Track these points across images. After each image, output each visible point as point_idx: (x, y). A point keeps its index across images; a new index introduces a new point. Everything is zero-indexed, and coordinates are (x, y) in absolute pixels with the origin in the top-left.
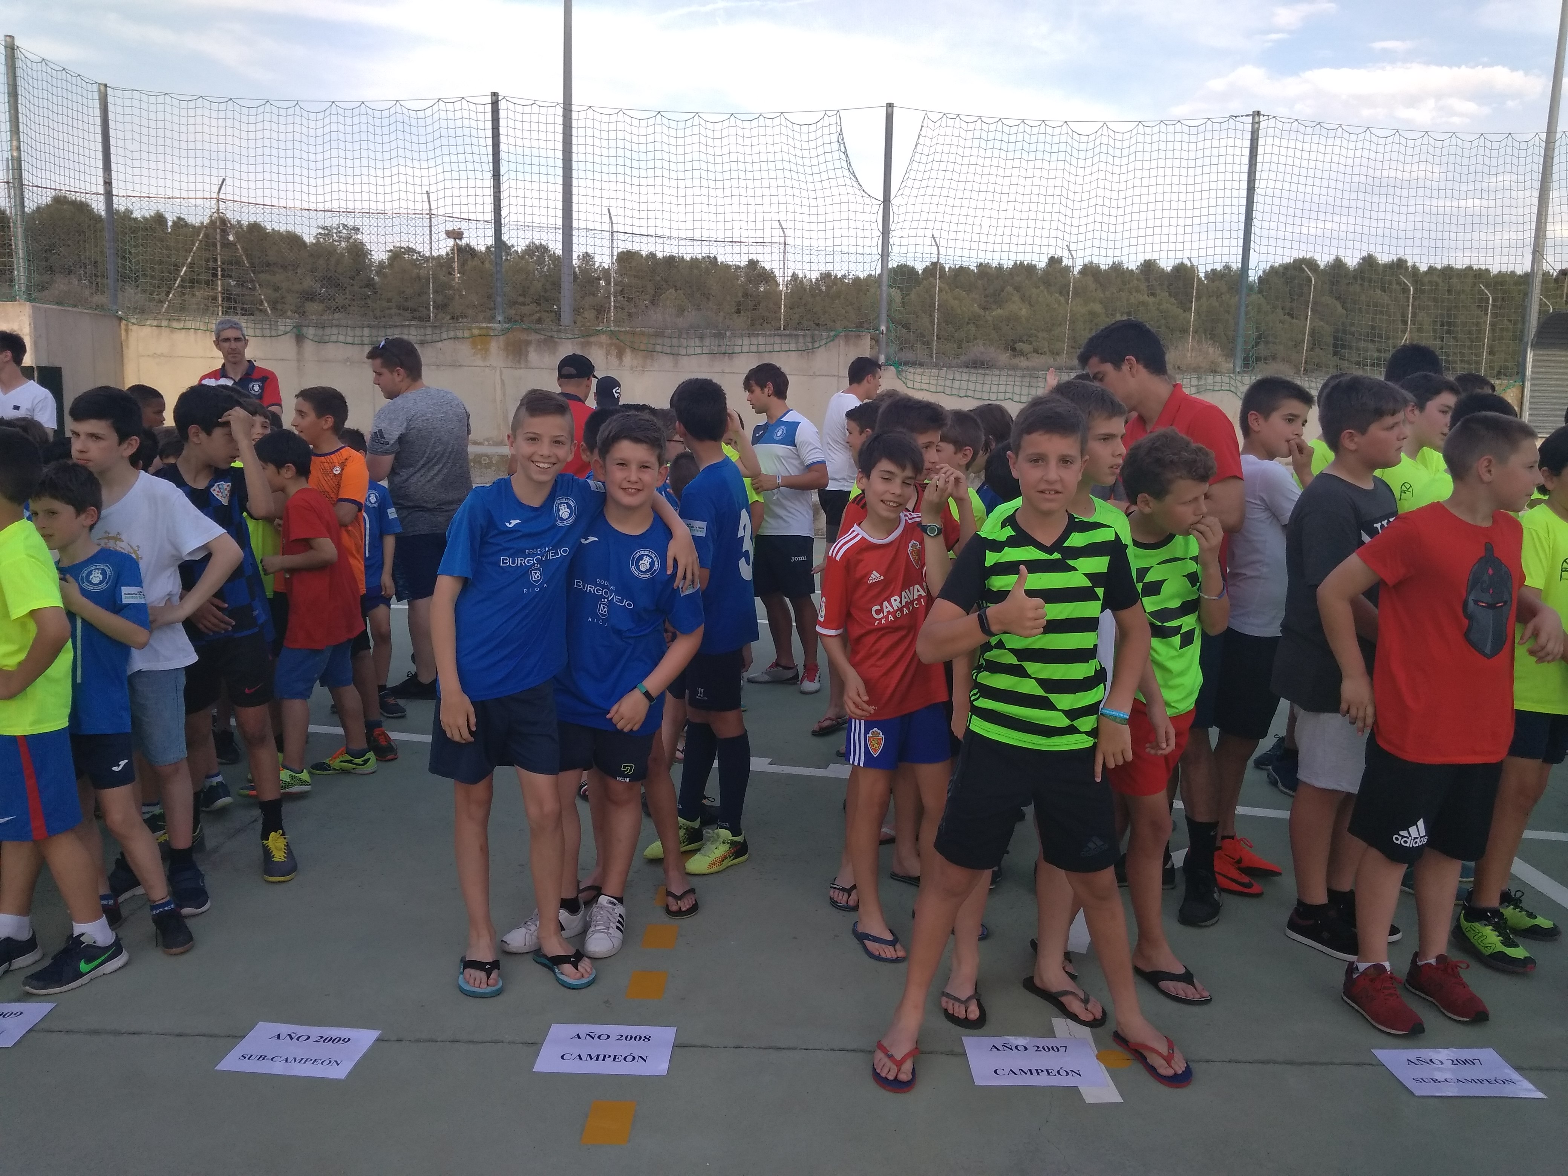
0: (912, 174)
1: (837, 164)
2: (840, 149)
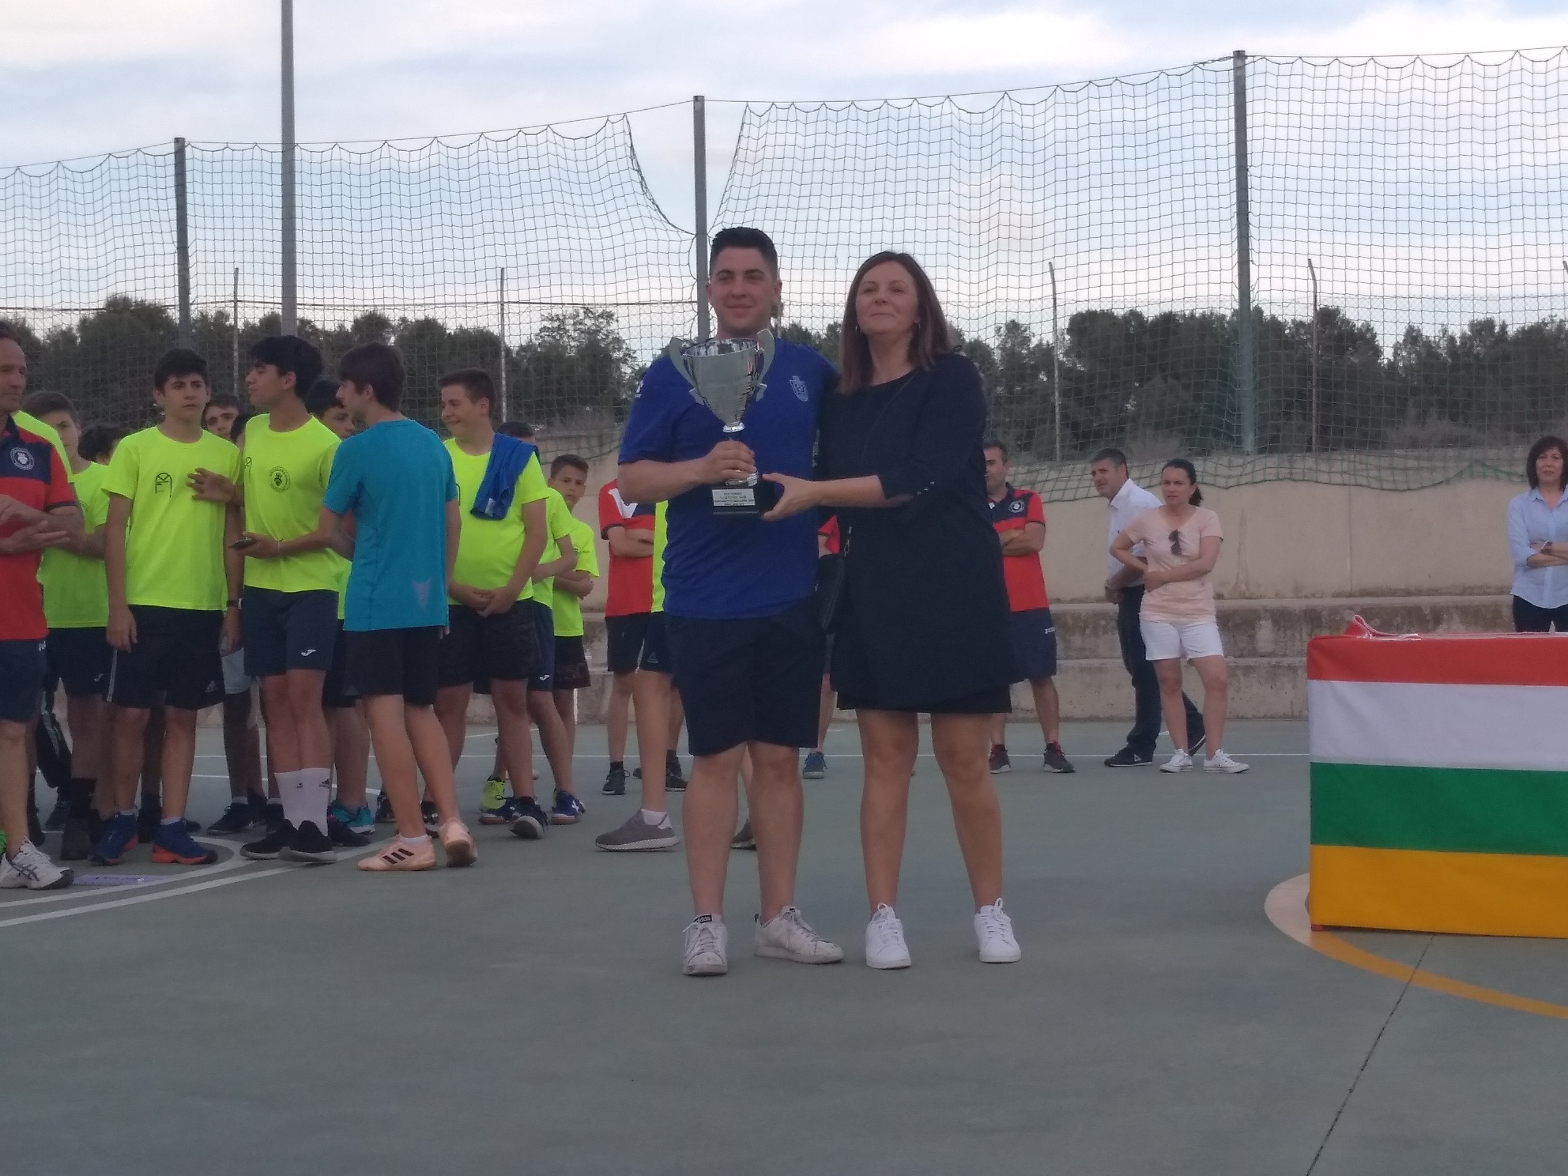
0: (735, 192)
1: (628, 188)
2: (631, 166)
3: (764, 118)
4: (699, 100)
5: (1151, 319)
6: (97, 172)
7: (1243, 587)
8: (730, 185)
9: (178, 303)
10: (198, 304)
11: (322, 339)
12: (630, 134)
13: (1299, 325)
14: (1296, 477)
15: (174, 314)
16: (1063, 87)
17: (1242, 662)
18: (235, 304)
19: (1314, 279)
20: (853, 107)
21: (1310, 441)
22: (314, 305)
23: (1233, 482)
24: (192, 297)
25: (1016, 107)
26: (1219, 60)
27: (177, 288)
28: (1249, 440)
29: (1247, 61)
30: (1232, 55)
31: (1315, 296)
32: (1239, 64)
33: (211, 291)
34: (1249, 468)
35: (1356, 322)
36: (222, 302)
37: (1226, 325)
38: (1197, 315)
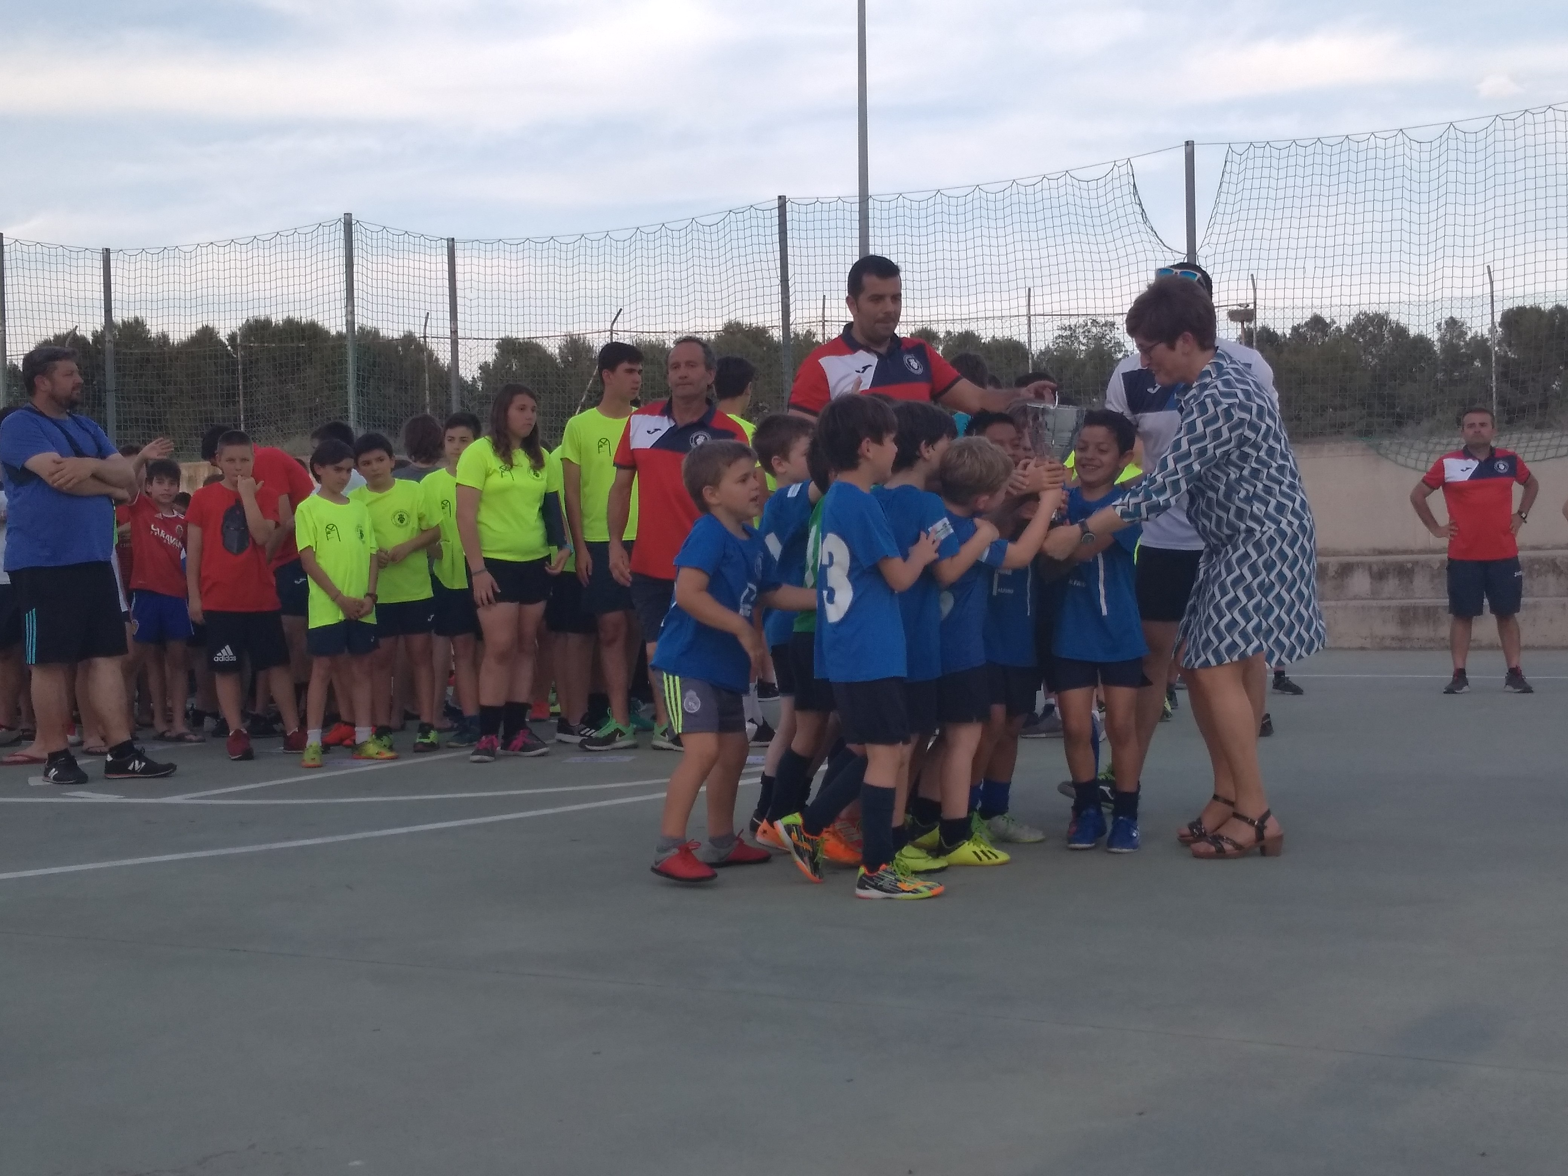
1: (1132, 219)
2: (1134, 201)
3: (1244, 156)
6: (721, 225)
8: (1214, 213)
9: (781, 324)
10: (795, 325)
12: (1133, 175)
15: (778, 334)
16: (1502, 117)
18: (824, 323)
20: (1318, 144)
24: (792, 319)
25: (1460, 135)
27: (780, 312)
33: (806, 313)
36: (813, 322)
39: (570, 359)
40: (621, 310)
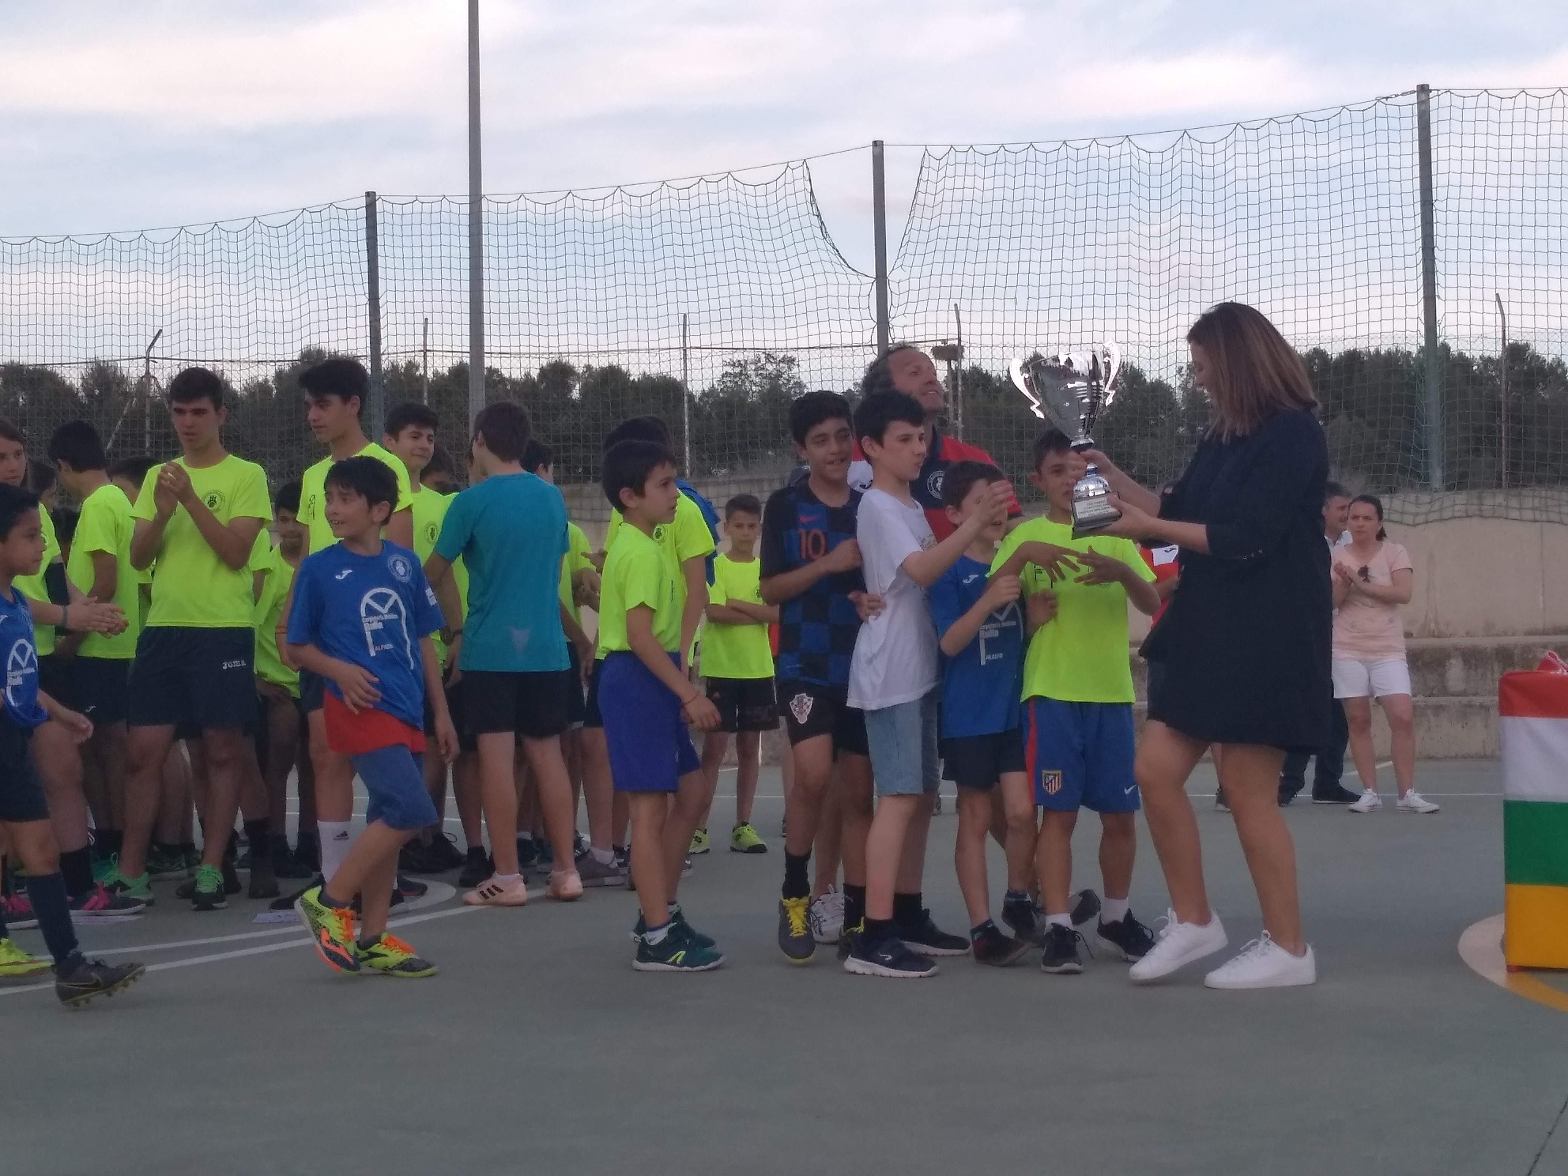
0: (914, 235)
1: (808, 233)
2: (811, 211)
3: (943, 162)
4: (878, 145)
5: (1334, 357)
6: (291, 227)
7: (1433, 626)
8: (909, 228)
9: (369, 353)
10: (388, 354)
11: (509, 387)
12: (810, 179)
13: (1487, 361)
14: (1485, 513)
15: (366, 364)
16: (1244, 125)
17: (1433, 700)
18: (425, 353)
19: (1503, 314)
20: (1031, 150)
21: (1500, 479)
22: (500, 353)
23: (1421, 519)
24: (383, 347)
25: (1196, 145)
26: (1402, 95)
27: (368, 338)
28: (1437, 475)
29: (1431, 95)
30: (1416, 90)
31: (1504, 331)
32: (1423, 97)
33: (401, 341)
34: (1437, 506)
35: (1546, 357)
36: (412, 352)
37: (1412, 363)
38: (1383, 352)
39: (97, 392)
40: (161, 331)
